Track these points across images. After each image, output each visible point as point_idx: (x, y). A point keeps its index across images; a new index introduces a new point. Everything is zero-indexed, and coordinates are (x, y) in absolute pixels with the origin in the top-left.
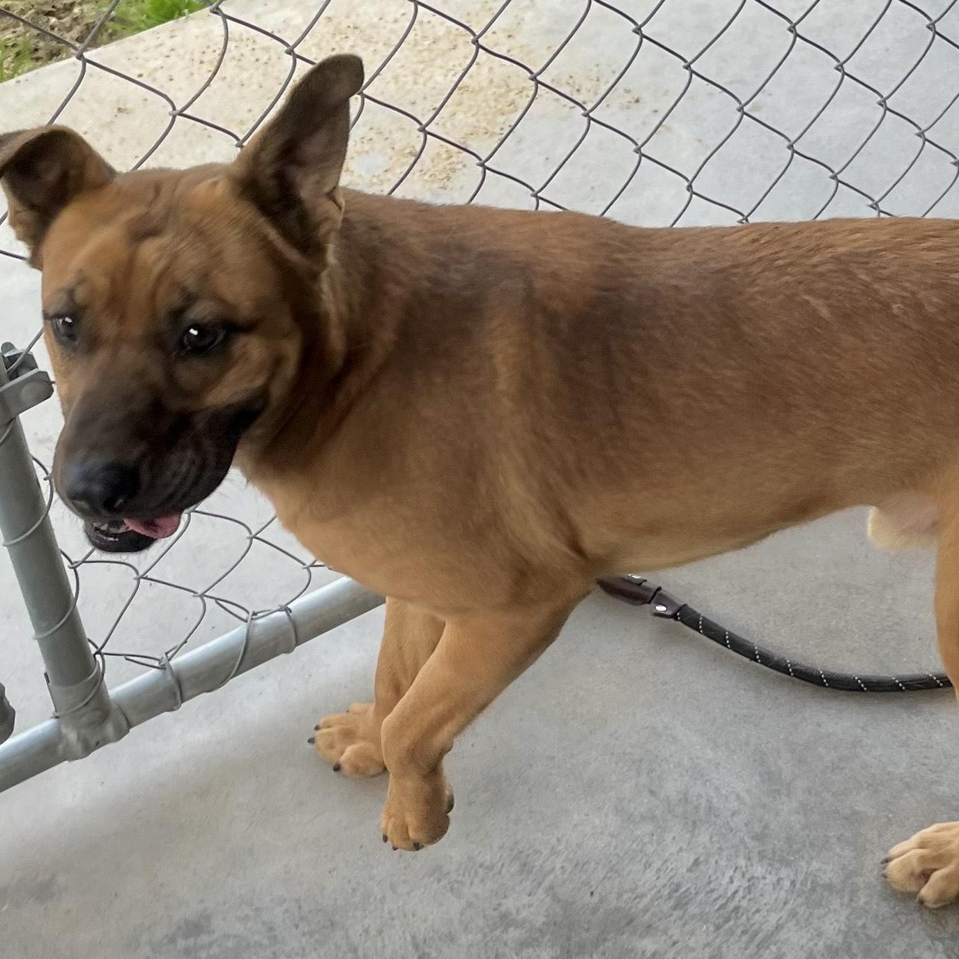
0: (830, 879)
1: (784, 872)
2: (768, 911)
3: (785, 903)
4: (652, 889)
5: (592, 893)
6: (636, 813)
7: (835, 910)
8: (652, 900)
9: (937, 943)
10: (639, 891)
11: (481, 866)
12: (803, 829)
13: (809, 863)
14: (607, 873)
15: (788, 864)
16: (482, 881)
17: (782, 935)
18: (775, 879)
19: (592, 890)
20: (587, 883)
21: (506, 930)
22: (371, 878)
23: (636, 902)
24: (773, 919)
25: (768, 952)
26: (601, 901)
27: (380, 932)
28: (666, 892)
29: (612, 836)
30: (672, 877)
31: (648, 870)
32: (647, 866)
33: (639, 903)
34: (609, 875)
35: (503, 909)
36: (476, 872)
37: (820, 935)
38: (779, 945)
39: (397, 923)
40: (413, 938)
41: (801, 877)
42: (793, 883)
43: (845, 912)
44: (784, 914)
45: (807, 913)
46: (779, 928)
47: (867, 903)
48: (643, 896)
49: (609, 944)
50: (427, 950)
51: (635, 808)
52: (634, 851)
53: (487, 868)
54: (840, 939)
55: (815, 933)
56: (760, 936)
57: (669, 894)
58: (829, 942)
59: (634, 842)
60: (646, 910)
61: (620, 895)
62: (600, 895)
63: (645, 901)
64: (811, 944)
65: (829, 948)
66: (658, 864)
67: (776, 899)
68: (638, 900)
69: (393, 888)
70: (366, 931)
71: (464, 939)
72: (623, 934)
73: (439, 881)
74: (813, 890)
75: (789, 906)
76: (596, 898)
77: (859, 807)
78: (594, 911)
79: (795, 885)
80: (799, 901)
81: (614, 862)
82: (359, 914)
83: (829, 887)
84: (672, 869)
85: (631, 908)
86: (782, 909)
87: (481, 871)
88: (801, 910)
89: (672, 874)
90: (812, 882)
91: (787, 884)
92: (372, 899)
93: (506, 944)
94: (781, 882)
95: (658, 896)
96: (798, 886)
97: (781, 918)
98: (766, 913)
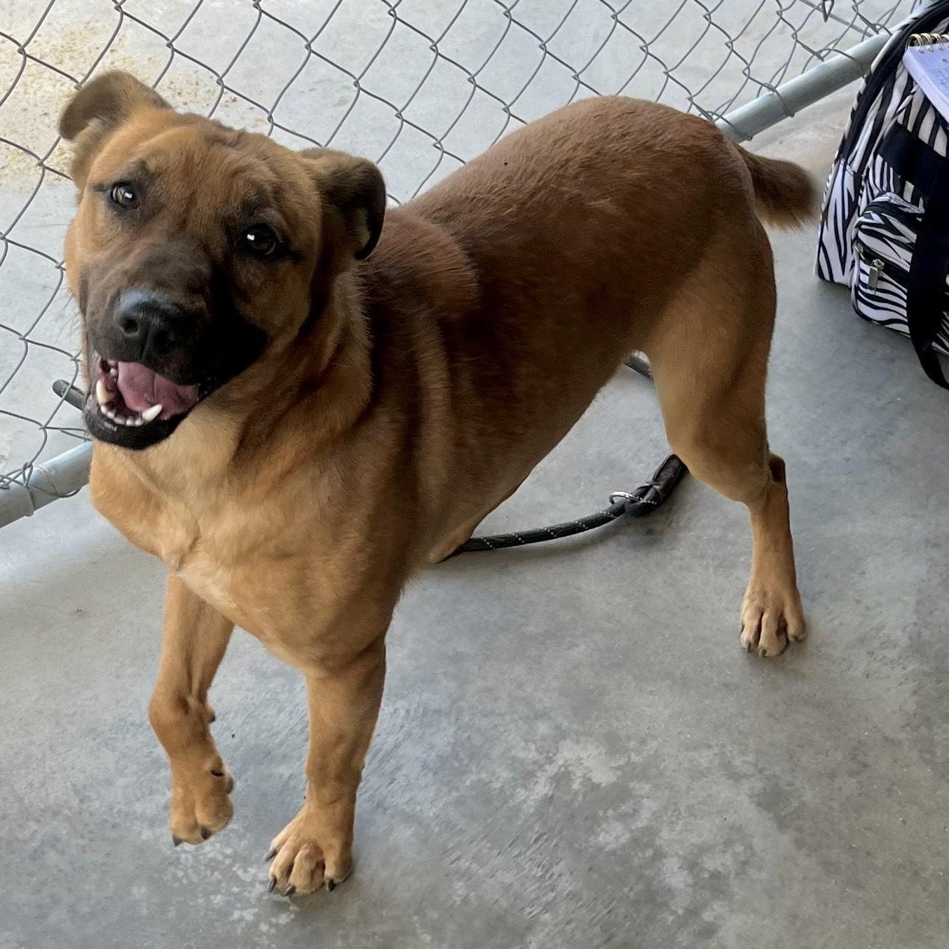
0: (439, 705)
1: (399, 704)
2: (387, 734)
3: (402, 727)
4: (285, 727)
5: (233, 736)
6: (269, 670)
7: (445, 729)
8: (287, 736)
9: (530, 744)
10: (275, 730)
11: (132, 724)
12: (414, 670)
13: (420, 695)
14: (246, 718)
15: (403, 697)
16: (134, 736)
17: (400, 752)
18: (392, 710)
19: (233, 733)
20: (229, 729)
21: (158, 771)
22: (32, 743)
23: (273, 738)
24: (391, 740)
25: (388, 764)
26: (242, 741)
27: (43, 784)
28: (298, 728)
29: (247, 690)
30: (302, 717)
31: (282, 714)
32: (280, 710)
33: (274, 739)
34: (247, 720)
35: (154, 755)
36: (128, 729)
37: (432, 747)
38: (398, 758)
39: (58, 776)
40: (74, 786)
41: (415, 705)
42: (408, 711)
43: (452, 729)
44: (401, 736)
45: (421, 733)
46: (397, 746)
47: (470, 720)
48: (278, 733)
49: (250, 773)
50: (87, 794)
51: (268, 667)
52: (268, 700)
53: (137, 725)
54: (449, 749)
55: (428, 746)
56: (381, 754)
57: (301, 729)
58: (440, 753)
59: (267, 693)
60: (281, 744)
61: (257, 736)
62: (240, 737)
63: (281, 737)
64: (425, 755)
65: (440, 757)
66: (290, 708)
67: (394, 725)
68: (275, 736)
69: (52, 748)
70: (30, 785)
71: (121, 782)
72: (262, 764)
73: (95, 739)
74: (424, 714)
75: (404, 729)
76: (236, 740)
77: (461, 649)
78: (236, 749)
79: (409, 714)
80: (414, 724)
81: (251, 710)
82: (22, 772)
83: (439, 711)
84: (303, 711)
85: (269, 743)
86: (399, 732)
87: (131, 728)
88: (415, 731)
89: (302, 715)
90: (424, 709)
91: (402, 713)
92: (33, 759)
93: (158, 782)
94: (397, 711)
95: (292, 732)
96: (412, 713)
97: (398, 738)
98: (386, 736)
